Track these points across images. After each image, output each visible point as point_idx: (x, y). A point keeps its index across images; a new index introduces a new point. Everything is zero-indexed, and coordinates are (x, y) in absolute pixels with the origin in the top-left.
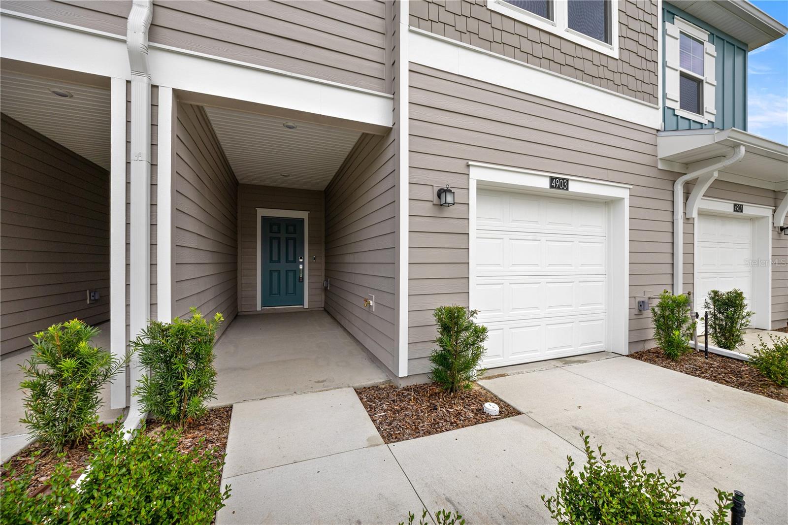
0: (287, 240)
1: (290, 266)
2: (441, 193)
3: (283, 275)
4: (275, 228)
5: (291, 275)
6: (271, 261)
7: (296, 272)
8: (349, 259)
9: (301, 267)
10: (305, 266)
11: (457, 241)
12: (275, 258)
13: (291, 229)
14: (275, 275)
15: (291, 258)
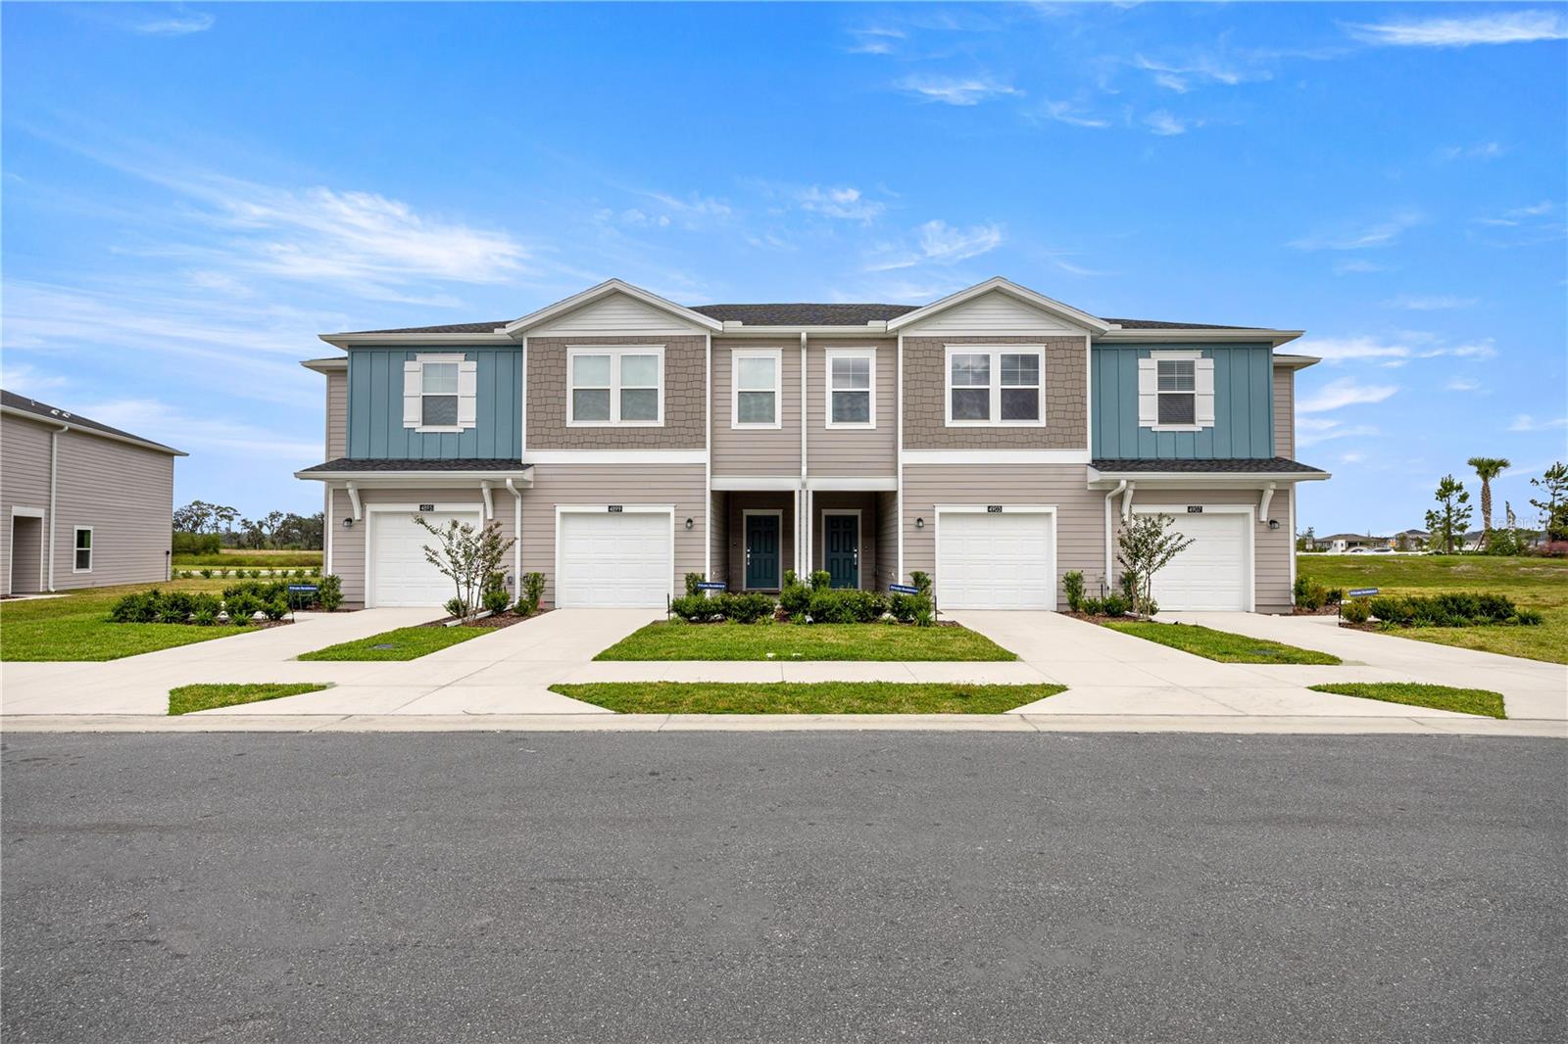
0: (845, 533)
1: (847, 555)
2: (920, 520)
3: (841, 561)
4: (835, 524)
5: (848, 562)
6: (832, 551)
7: (852, 560)
8: (887, 550)
9: (855, 556)
10: (858, 555)
11: (930, 542)
12: (835, 548)
13: (847, 524)
14: (835, 562)
15: (848, 549)
